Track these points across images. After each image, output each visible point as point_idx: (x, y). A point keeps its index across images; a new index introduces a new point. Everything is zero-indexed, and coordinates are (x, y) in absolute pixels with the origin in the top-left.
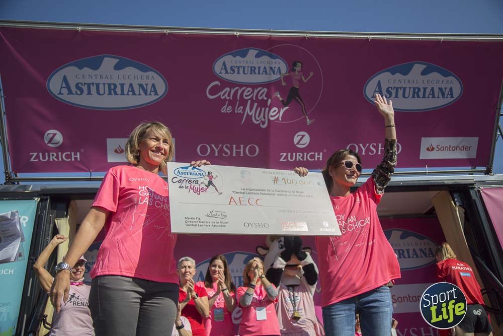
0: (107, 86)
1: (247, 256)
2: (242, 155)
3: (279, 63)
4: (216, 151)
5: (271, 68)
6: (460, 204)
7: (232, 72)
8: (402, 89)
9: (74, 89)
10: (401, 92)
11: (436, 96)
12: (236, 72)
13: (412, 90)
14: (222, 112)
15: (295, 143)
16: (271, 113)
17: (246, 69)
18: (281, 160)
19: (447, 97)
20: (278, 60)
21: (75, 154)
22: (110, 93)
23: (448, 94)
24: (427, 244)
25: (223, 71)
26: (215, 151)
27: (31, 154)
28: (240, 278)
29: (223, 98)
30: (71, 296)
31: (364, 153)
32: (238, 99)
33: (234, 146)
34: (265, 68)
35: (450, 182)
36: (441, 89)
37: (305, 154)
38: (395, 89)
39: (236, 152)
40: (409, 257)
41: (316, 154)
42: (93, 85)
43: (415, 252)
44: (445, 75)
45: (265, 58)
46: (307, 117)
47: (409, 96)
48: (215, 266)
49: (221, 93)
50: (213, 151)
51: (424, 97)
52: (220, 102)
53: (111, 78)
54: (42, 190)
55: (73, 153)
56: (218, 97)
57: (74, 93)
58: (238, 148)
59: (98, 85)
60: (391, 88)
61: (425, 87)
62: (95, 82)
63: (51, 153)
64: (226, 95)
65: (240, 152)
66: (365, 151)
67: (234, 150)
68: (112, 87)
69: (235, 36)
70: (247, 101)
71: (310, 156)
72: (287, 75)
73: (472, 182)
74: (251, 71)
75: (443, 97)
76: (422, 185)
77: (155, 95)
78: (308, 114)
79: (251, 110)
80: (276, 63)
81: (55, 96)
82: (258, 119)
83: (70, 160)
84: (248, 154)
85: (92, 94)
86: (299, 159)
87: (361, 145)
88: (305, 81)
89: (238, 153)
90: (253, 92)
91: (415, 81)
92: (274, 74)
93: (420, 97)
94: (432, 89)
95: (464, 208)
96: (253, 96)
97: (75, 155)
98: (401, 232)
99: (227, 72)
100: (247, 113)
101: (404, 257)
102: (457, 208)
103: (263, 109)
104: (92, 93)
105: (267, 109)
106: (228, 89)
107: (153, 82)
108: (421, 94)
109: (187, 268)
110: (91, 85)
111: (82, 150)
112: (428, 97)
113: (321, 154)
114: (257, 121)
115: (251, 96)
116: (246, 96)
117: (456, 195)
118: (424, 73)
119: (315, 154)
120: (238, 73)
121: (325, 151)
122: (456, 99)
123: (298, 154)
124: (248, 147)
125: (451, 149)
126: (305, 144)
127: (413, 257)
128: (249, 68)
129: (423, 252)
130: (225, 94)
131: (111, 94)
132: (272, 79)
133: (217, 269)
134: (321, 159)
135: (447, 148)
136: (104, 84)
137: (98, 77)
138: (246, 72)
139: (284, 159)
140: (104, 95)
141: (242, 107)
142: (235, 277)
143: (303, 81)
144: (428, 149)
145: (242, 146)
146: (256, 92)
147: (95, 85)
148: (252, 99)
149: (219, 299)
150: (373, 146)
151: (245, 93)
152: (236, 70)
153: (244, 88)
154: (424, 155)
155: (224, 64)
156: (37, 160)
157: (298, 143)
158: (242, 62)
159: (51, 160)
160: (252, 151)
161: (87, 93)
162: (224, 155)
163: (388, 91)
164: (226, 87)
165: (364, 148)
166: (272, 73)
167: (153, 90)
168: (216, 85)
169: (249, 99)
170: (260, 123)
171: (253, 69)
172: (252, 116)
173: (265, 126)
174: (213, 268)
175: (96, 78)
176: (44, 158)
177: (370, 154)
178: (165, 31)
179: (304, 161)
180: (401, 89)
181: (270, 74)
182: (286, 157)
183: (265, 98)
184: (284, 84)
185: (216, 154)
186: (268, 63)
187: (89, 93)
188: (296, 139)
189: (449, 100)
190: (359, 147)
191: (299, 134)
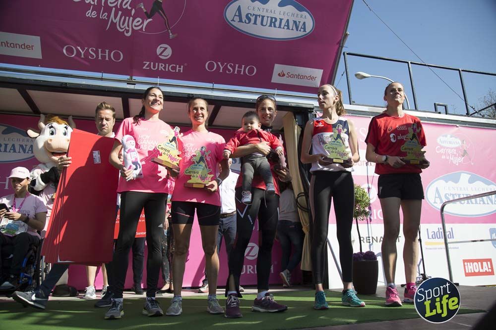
2: (107, 59)
4: (83, 53)
6: (301, 124)
8: (261, 17)
10: (259, 20)
11: (291, 27)
13: (270, 19)
14: (87, 16)
15: (158, 54)
16: (135, 23)
18: (144, 68)
19: (300, 31)
23: (301, 28)
26: (80, 52)
29: (88, 2)
31: (221, 71)
32: (103, 5)
33: (100, 50)
35: (293, 105)
36: (295, 22)
37: (167, 65)
38: (254, 16)
39: (101, 55)
41: (178, 66)
44: (300, 9)
46: (169, 31)
47: (266, 25)
50: (78, 52)
51: (280, 27)
56: (82, 1)
58: (103, 52)
60: (251, 14)
61: (281, 18)
65: (106, 56)
66: (223, 69)
67: (100, 54)
70: (112, 8)
71: (171, 67)
73: (312, 107)
75: (297, 30)
78: (171, 28)
79: (116, 17)
82: (122, 27)
84: (113, 59)
86: (161, 69)
87: (219, 63)
89: (104, 57)
91: (273, 11)
93: (276, 27)
94: (288, 21)
95: (301, 128)
96: (117, 5)
100: (112, 20)
102: (296, 127)
103: (127, 17)
105: (131, 18)
108: (277, 24)
112: (284, 28)
113: (182, 66)
116: (111, 3)
117: (297, 116)
118: (281, 5)
119: (176, 66)
121: (186, 64)
122: (308, 33)
123: (160, 64)
124: (113, 52)
125: (299, 77)
126: (167, 56)
134: (182, 71)
135: (296, 76)
139: (146, 67)
141: (106, 14)
144: (279, 75)
145: (107, 51)
146: (120, 1)
148: (116, 7)
150: (231, 66)
151: (110, 0)
154: (275, 79)
157: (161, 54)
160: (117, 56)
162: (90, 57)
163: (247, 17)
165: (222, 66)
170: (124, 32)
172: (116, 23)
173: (129, 34)
177: (227, 72)
179: (165, 71)
180: (259, 17)
182: (150, 65)
183: (129, 8)
185: (83, 56)
188: (159, 51)
189: (301, 34)
190: (218, 65)
191: (162, 45)
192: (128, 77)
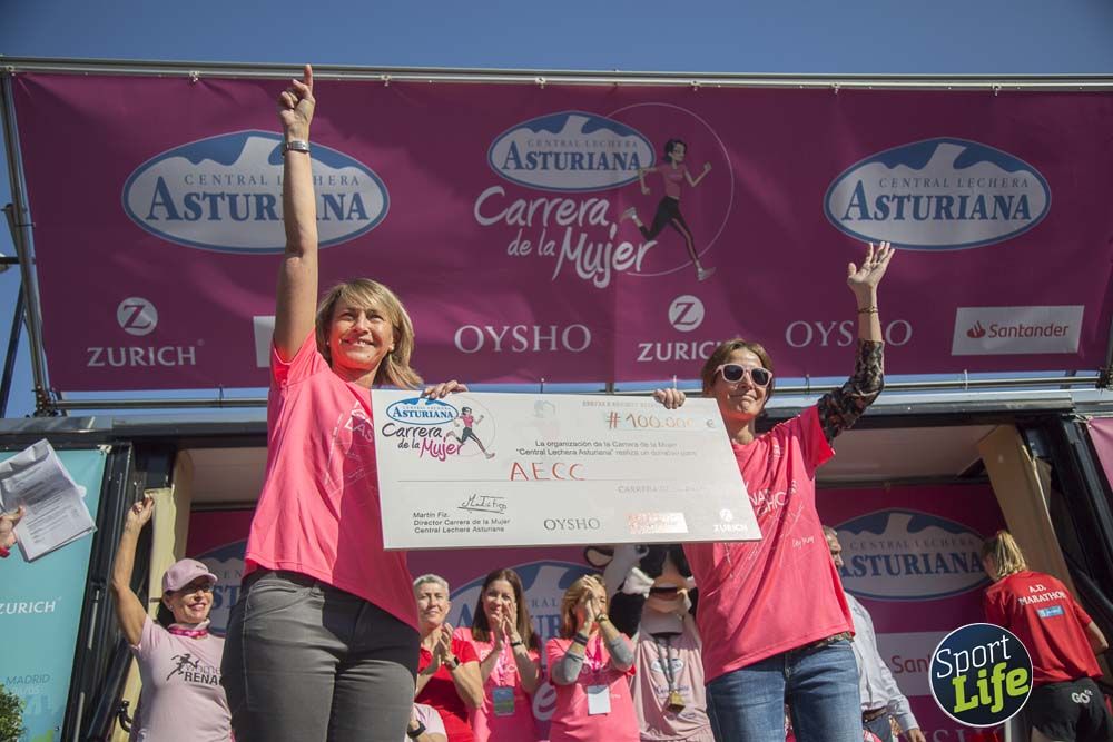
0: (252, 200)
1: (566, 570)
2: (553, 348)
3: (635, 144)
4: (498, 340)
5: (617, 156)
6: (1042, 454)
7: (530, 166)
8: (912, 200)
9: (181, 208)
10: (908, 207)
11: (989, 213)
12: (540, 165)
13: (934, 201)
14: (510, 253)
15: (672, 322)
16: (619, 256)
17: (562, 157)
18: (641, 358)
19: (1015, 218)
20: (632, 138)
21: (186, 351)
22: (260, 217)
23: (1017, 211)
24: (966, 542)
25: (512, 164)
26: (493, 339)
27: (89, 350)
28: (551, 618)
29: (510, 222)
30: (182, 658)
31: (825, 343)
32: (545, 224)
33: (537, 329)
34: (603, 156)
35: (1017, 406)
36: (999, 200)
37: (694, 344)
38: (896, 200)
39: (540, 341)
40: (928, 571)
41: (719, 344)
42: (223, 199)
43: (942, 561)
44: (1010, 167)
45: (604, 134)
46: (697, 263)
47: (927, 217)
48: (495, 594)
49: (508, 212)
50: (489, 340)
51: (962, 216)
52: (506, 232)
53: (262, 183)
54: (116, 428)
55: (180, 349)
56: (499, 222)
57: (182, 215)
58: (545, 332)
59: (233, 198)
60: (888, 198)
61: (964, 194)
62: (226, 192)
63: (132, 350)
64: (519, 215)
65: (550, 340)
66: (829, 337)
67: (537, 338)
68: (265, 202)
69: (535, 87)
70: (565, 228)
71: (705, 349)
72: (653, 170)
73: (1067, 404)
74: (573, 160)
75: (1006, 216)
76: (956, 411)
77: (360, 219)
78: (699, 256)
79: (573, 247)
80: (627, 144)
81: (142, 223)
82: (588, 268)
83: (173, 363)
84: (568, 347)
85: (220, 219)
86: (680, 356)
87: (819, 325)
88: (693, 184)
89: (545, 344)
90: (577, 208)
91: (941, 182)
92: (623, 167)
93: (953, 218)
94: (981, 199)
95: (1050, 463)
96: (577, 219)
97: (184, 352)
98: (910, 517)
99: (519, 166)
100: (566, 256)
101: (918, 572)
102: (1034, 464)
103: (600, 246)
104: (220, 216)
105: (609, 246)
106: (521, 203)
107: (356, 189)
108: (955, 210)
109: (433, 597)
110: (219, 199)
111: (200, 342)
112: (972, 218)
114: (589, 272)
115: (573, 218)
116: (563, 218)
117: (1031, 435)
118: (961, 163)
119: (716, 345)
120: (545, 167)
122: (1037, 220)
123: (678, 345)
124: (567, 330)
125: (1022, 333)
126: (695, 322)
127: (937, 572)
128: (569, 156)
129: (958, 559)
130: (516, 213)
131: (264, 219)
132: (620, 180)
133: (500, 600)
135: (1013, 331)
136: (247, 196)
137: (234, 180)
138: (562, 165)
139: (646, 356)
140: (248, 221)
141: (552, 243)
142: (540, 617)
143: (689, 184)
144: (970, 334)
145: (554, 328)
146: (583, 209)
147: (227, 199)
148: (574, 224)
149: (504, 667)
150: (847, 327)
151: (560, 212)
152: (540, 160)
153: (560, 200)
154: (961, 346)
155: (513, 148)
156: (102, 364)
157: (678, 321)
158: (552, 143)
159: (133, 363)
160: (576, 338)
161: (209, 215)
162: (514, 349)
163: (880, 204)
164: (517, 199)
165: (826, 330)
166: (618, 166)
167: (355, 207)
168: (498, 195)
169: (569, 225)
170: (592, 279)
171: (577, 158)
172: (575, 261)
173: (604, 283)
174: (491, 599)
175: (229, 182)
176: (117, 358)
177: (840, 344)
178: (383, 77)
179: (690, 361)
180: (909, 201)
181: (615, 169)
182: (654, 349)
183: (605, 223)
184: (645, 190)
185: (498, 348)
186: (612, 144)
187: (214, 216)
188: (673, 314)
189: (1017, 224)
190: (816, 331)
191: (680, 300)
192: (603, 386)
